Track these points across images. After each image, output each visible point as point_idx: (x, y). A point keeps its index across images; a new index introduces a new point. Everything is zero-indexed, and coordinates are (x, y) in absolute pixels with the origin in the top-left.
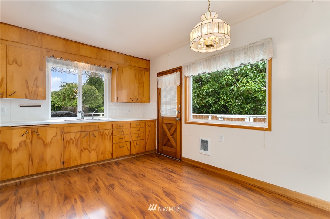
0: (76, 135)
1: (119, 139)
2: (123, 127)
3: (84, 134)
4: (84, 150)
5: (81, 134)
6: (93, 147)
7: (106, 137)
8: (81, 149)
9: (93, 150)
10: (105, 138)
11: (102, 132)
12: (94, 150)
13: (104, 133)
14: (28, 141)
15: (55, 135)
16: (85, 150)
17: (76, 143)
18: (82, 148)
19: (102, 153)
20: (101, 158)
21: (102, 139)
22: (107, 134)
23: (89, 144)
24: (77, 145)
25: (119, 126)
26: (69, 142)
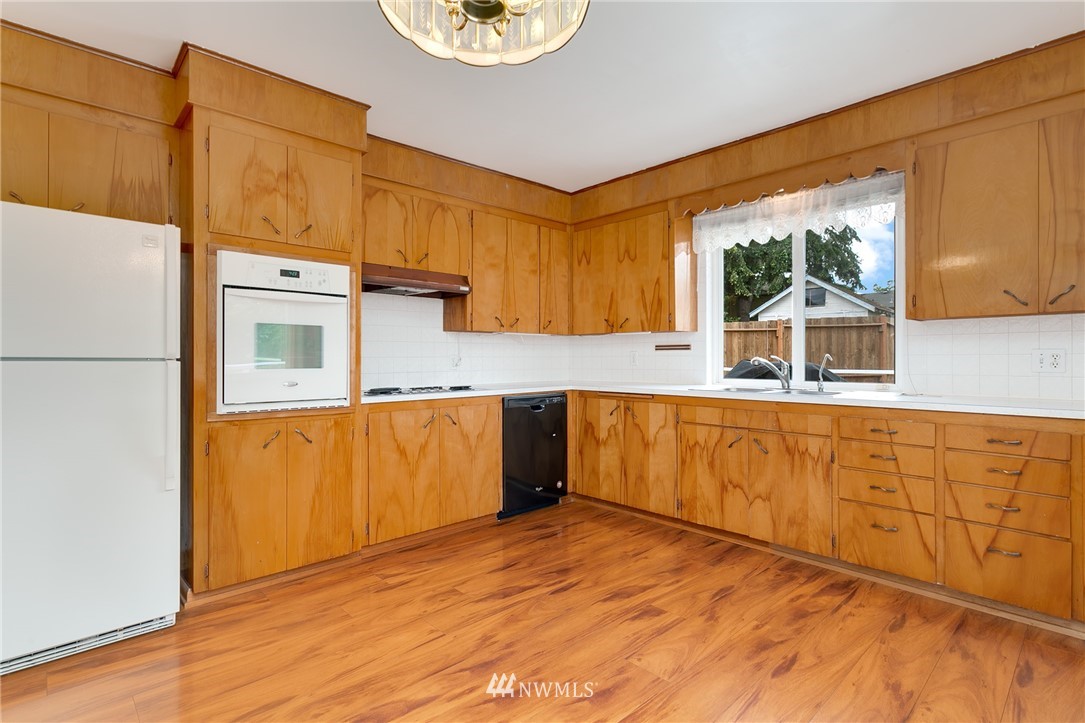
0: (710, 432)
1: (872, 487)
2: (896, 438)
3: (730, 436)
4: (730, 487)
5: (722, 434)
6: (761, 487)
7: (809, 464)
8: (723, 482)
9: (759, 497)
10: (803, 466)
11: (790, 440)
12: (764, 500)
13: (802, 447)
14: (620, 427)
15: (662, 423)
16: (735, 487)
17: (710, 459)
18: (726, 480)
19: (791, 522)
20: (788, 536)
21: (793, 467)
22: (814, 450)
23: (746, 471)
24: (711, 465)
25: (872, 430)
26: (692, 449)
